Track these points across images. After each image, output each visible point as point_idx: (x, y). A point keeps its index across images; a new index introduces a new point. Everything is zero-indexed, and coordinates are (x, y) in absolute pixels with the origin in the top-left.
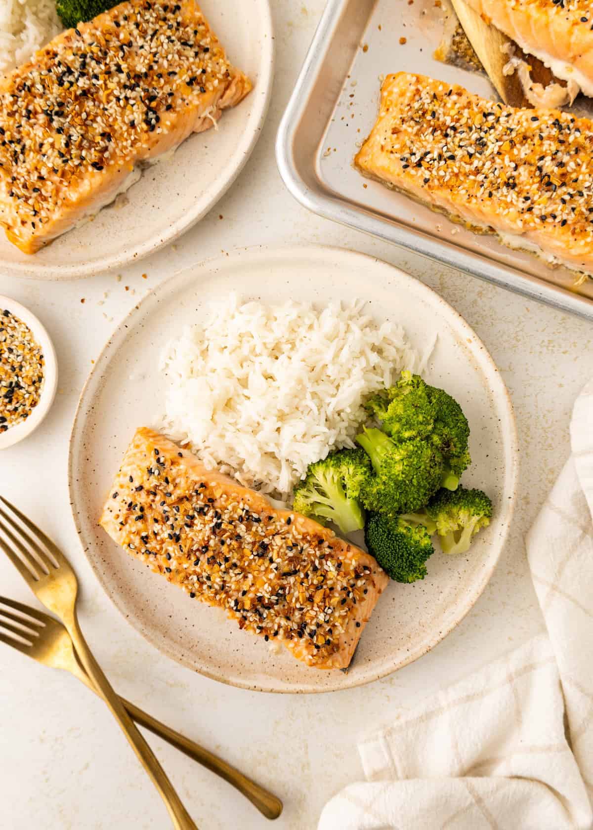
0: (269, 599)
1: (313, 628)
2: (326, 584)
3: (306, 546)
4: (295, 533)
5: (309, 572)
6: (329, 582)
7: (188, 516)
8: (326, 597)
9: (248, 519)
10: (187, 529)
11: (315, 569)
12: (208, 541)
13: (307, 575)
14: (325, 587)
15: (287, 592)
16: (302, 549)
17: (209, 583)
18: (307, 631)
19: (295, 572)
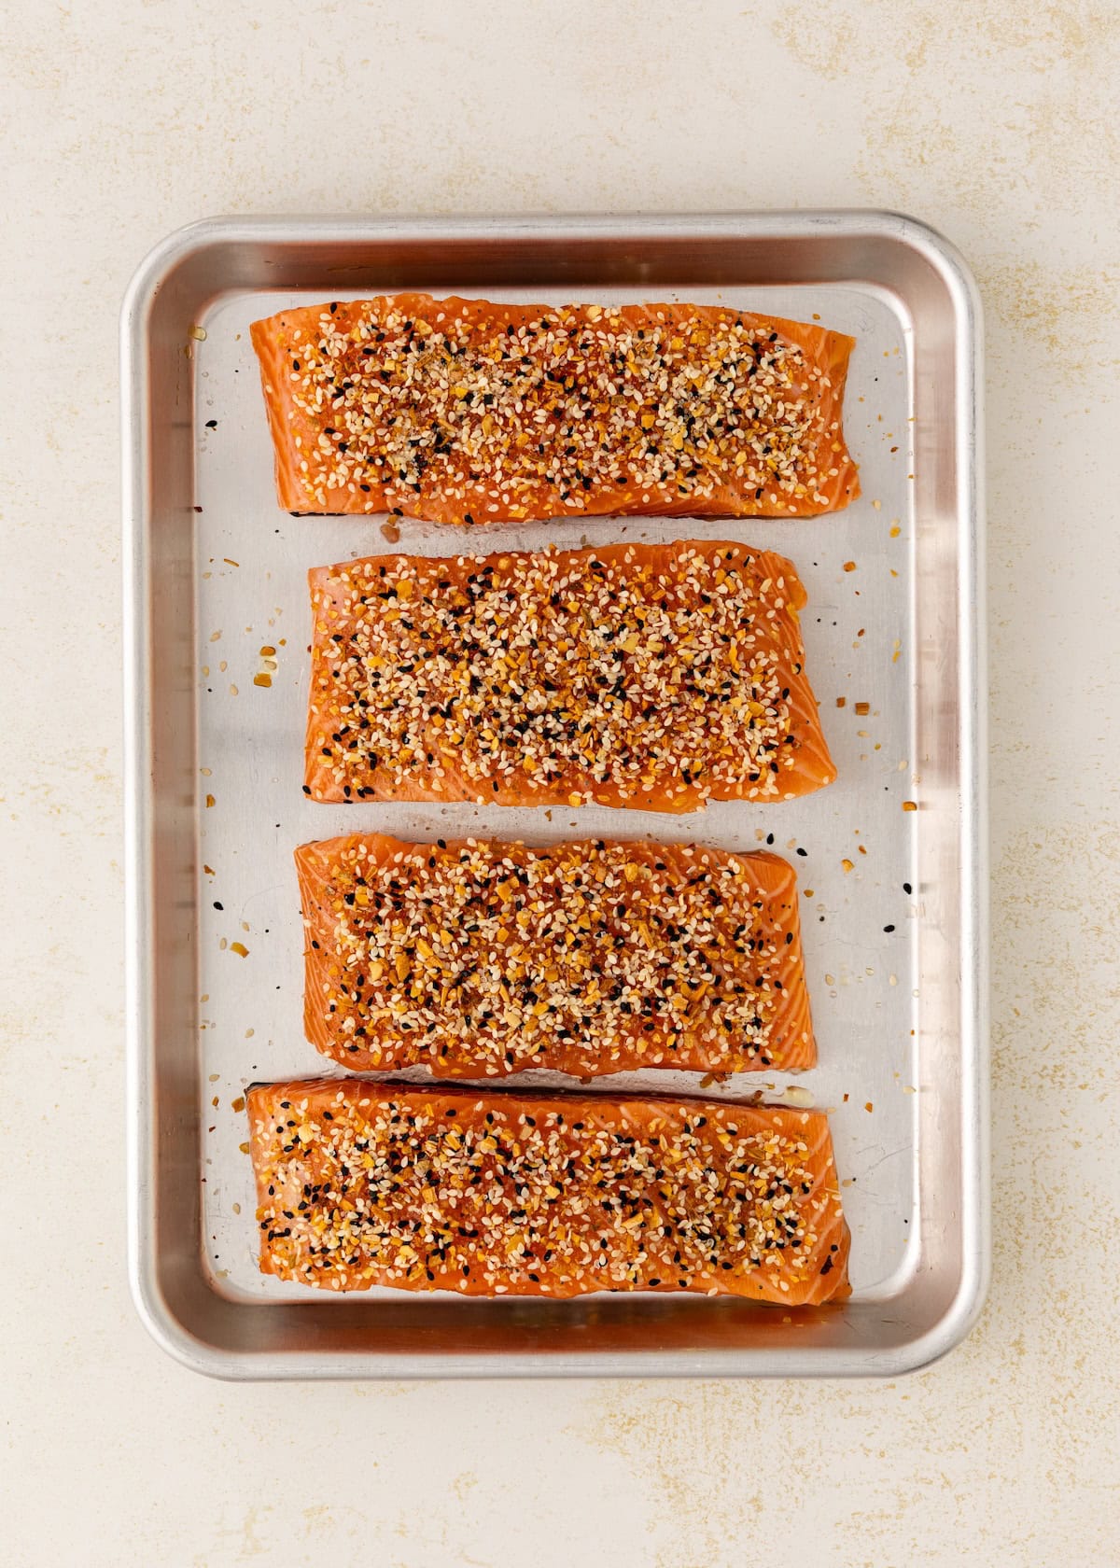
0: (476, 917)
1: (383, 913)
2: (399, 991)
3: (465, 1032)
4: (491, 1044)
5: (436, 992)
6: (396, 997)
7: (671, 983)
8: (389, 968)
9: (577, 1027)
10: (663, 960)
11: (429, 1002)
12: (619, 959)
13: (437, 986)
14: (401, 985)
15: (454, 945)
16: (468, 1023)
17: (584, 888)
18: (388, 900)
19: (458, 982)
